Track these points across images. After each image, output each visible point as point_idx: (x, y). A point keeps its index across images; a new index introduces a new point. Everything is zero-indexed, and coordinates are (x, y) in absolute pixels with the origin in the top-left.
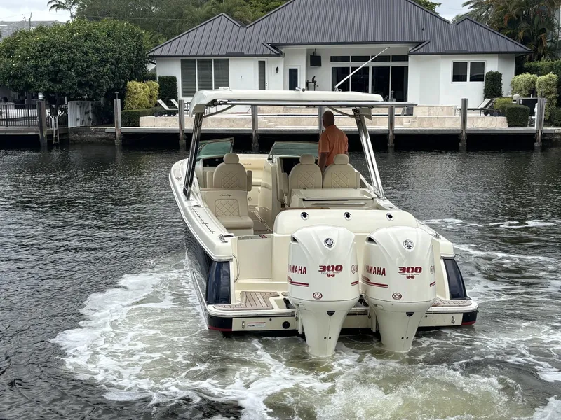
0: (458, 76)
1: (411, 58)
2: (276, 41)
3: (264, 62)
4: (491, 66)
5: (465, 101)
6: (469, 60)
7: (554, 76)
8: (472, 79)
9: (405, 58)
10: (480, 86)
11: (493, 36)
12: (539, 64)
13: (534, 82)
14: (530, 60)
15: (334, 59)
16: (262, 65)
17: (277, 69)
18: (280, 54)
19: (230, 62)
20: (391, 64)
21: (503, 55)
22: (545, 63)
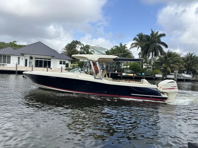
0: (61, 63)
1: (52, 59)
2: (23, 53)
3: (19, 57)
4: (67, 62)
5: (62, 67)
6: (63, 60)
7: (78, 64)
8: (63, 64)
9: (50, 59)
10: (65, 65)
11: (67, 57)
12: (75, 62)
13: (74, 65)
14: (74, 62)
15: (35, 58)
16: (19, 58)
17: (23, 59)
18: (23, 56)
19: (11, 56)
20: (47, 60)
21: (69, 60)
22: (76, 62)
